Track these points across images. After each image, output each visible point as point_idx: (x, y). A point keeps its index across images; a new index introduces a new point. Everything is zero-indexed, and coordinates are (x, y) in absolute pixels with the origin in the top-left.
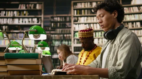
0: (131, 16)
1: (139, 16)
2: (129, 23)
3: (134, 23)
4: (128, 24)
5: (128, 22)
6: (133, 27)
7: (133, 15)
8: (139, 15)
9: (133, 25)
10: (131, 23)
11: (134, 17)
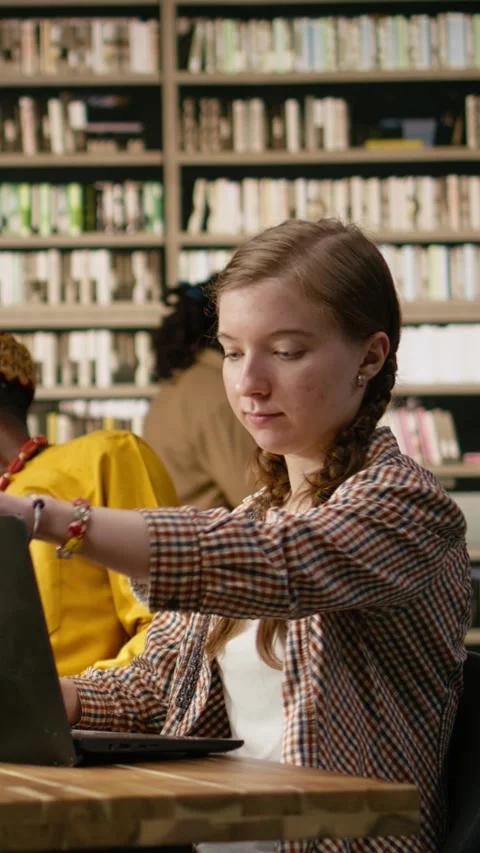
0: (258, 31)
1: (338, 39)
2: (238, 107)
3: (292, 108)
4: (226, 113)
5: (229, 94)
6: (273, 142)
7: (280, 25)
8: (343, 23)
9: (277, 129)
10: (257, 106)
11: (294, 45)
